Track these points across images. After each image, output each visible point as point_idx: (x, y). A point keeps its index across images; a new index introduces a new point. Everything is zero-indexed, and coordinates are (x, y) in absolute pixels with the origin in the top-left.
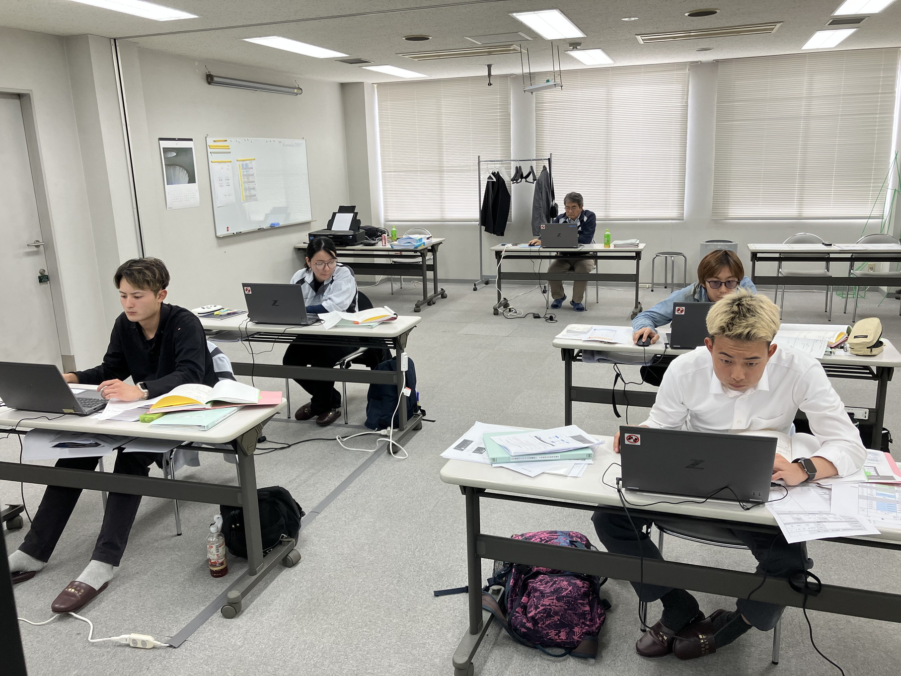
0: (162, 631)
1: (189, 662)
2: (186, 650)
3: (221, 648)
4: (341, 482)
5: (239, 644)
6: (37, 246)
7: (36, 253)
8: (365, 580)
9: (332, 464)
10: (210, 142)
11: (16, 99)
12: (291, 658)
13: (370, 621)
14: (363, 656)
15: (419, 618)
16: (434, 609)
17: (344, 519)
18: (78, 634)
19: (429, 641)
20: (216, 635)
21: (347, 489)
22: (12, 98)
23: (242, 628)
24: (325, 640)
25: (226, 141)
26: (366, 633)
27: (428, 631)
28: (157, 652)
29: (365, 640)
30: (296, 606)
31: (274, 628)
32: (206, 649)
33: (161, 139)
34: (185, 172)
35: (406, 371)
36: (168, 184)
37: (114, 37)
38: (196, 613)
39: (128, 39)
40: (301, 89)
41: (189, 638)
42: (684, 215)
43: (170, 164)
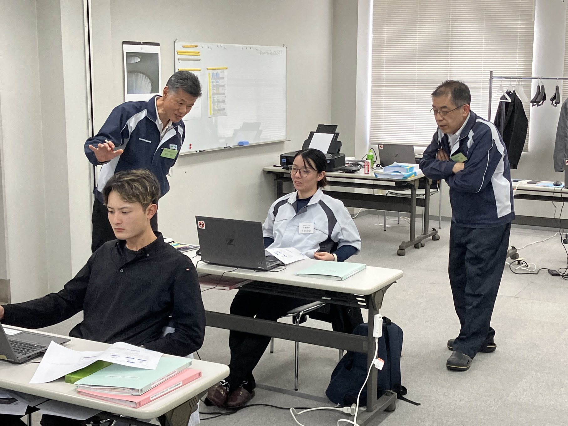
10: (179, 47)
25: (196, 46)
33: (125, 43)
34: (149, 80)
35: (379, 339)
36: (128, 93)
43: (133, 71)
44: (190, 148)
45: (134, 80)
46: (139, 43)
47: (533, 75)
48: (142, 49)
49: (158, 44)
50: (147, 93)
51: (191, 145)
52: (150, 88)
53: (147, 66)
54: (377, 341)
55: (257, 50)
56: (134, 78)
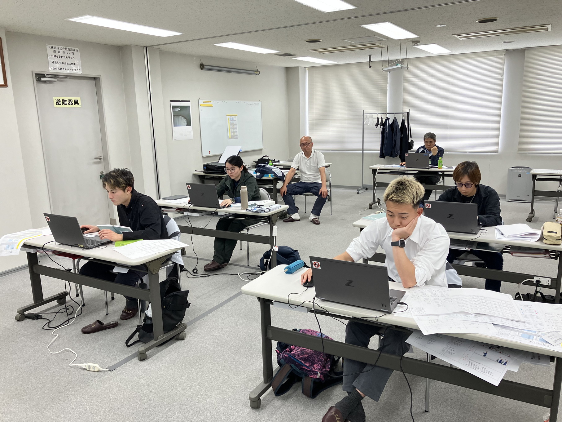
0: (106, 363)
1: (113, 380)
2: (114, 374)
3: (131, 375)
4: (230, 297)
5: (140, 374)
6: (100, 159)
7: (99, 163)
8: (219, 350)
9: (229, 287)
10: (201, 102)
11: (93, 80)
12: (163, 384)
13: (211, 372)
14: (199, 388)
15: (238, 373)
16: (248, 369)
17: (222, 317)
18: (67, 360)
19: (238, 386)
20: (131, 369)
21: (232, 301)
22: (92, 80)
23: (145, 366)
24: (184, 378)
25: (211, 102)
26: (206, 377)
27: (240, 380)
28: (99, 373)
29: (204, 381)
30: (177, 359)
31: (161, 369)
32: (123, 375)
33: (171, 101)
34: (185, 119)
36: (174, 126)
37: (145, 45)
38: (126, 356)
39: (154, 47)
40: (259, 72)
41: (117, 368)
42: (499, 150)
43: (176, 115)
44: (210, 153)
45: (177, 119)
46: (179, 101)
47: (388, 112)
48: (181, 104)
49: (189, 101)
50: (184, 126)
51: (210, 152)
52: (186, 123)
53: (184, 112)
54: (274, 238)
55: (245, 103)
56: (177, 118)
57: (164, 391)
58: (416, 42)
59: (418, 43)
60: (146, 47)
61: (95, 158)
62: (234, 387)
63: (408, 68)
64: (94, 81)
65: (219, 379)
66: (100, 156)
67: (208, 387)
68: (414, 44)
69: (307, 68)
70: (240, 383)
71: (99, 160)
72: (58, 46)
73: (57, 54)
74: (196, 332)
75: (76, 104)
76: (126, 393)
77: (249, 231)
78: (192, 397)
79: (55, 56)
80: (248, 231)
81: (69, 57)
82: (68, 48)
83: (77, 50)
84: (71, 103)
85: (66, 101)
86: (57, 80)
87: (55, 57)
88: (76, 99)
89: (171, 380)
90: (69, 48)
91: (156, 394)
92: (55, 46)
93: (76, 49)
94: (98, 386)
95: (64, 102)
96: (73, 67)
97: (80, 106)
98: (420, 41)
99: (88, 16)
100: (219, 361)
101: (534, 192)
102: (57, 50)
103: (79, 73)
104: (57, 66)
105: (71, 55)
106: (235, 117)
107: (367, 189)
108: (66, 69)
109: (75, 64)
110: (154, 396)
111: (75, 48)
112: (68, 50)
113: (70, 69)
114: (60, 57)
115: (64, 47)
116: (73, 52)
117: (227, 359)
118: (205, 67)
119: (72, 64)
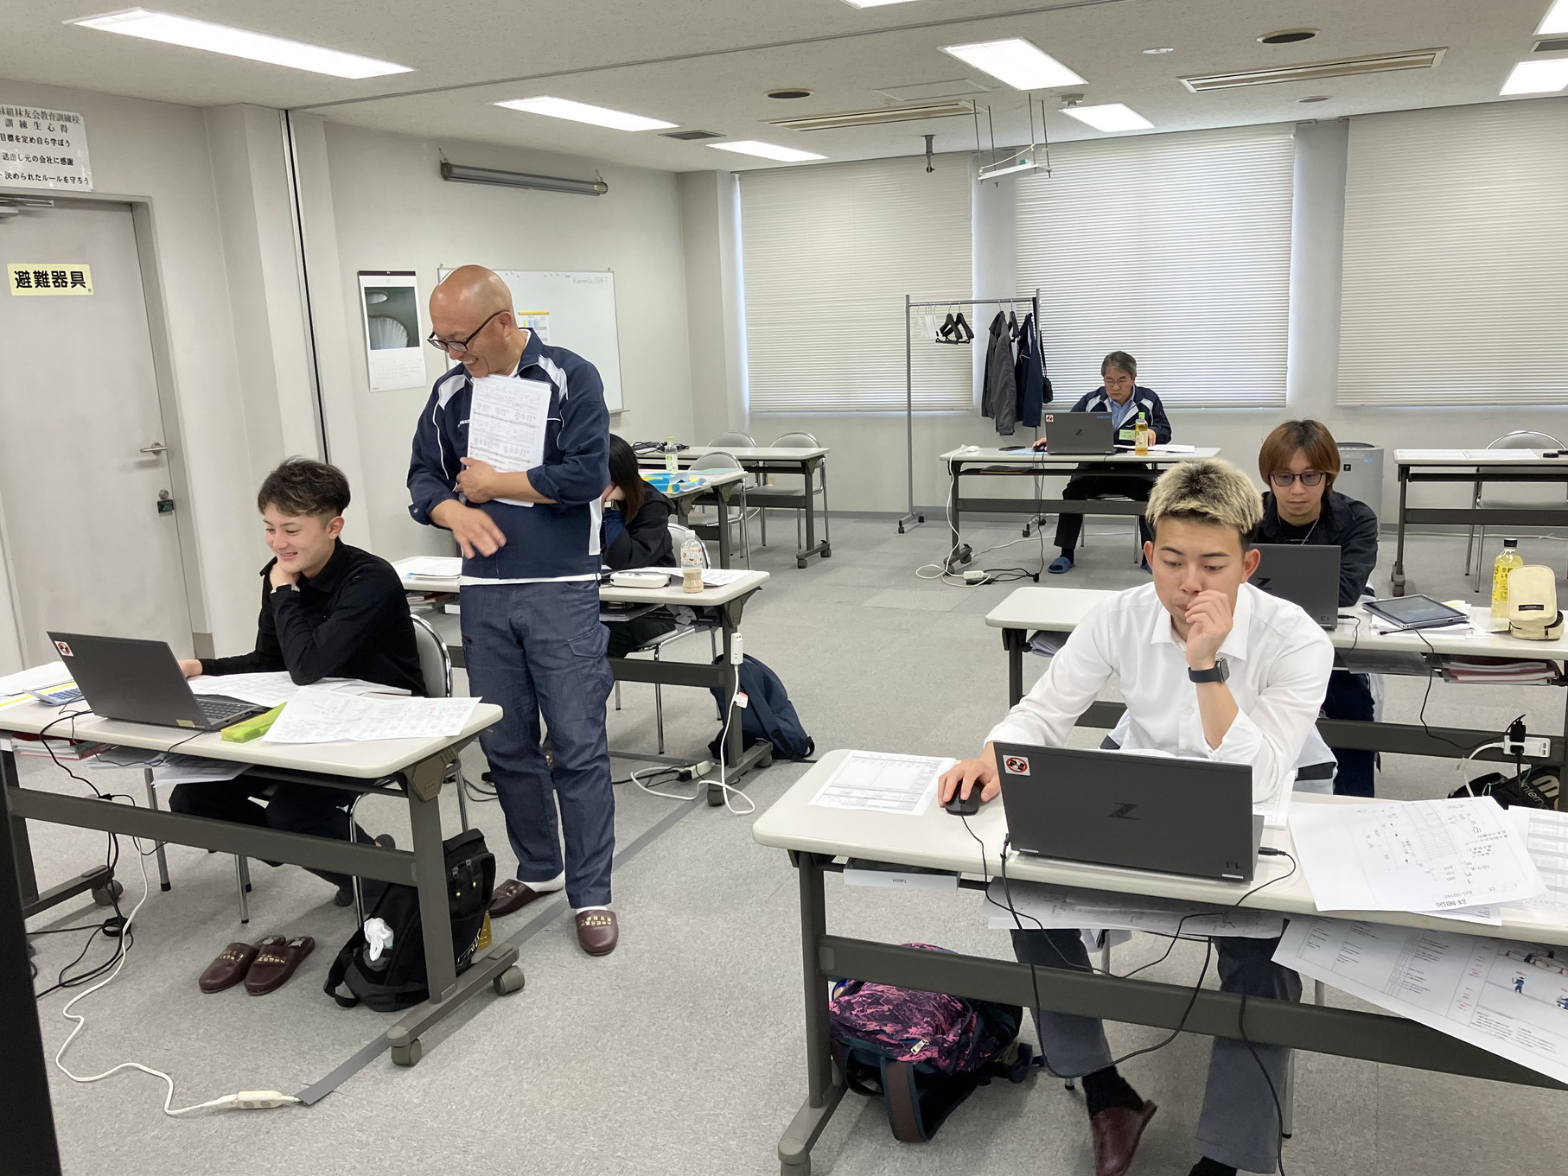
0: (297, 1075)
2: (331, 1106)
6: (157, 453)
7: (154, 464)
8: (636, 1009)
11: (126, 211)
22: (120, 210)
28: (284, 1111)
31: (476, 1079)
32: (362, 1107)
33: (362, 273)
34: (402, 327)
35: (740, 666)
36: (372, 349)
37: (285, 107)
38: (356, 1050)
39: (308, 110)
40: (606, 185)
41: (338, 1088)
42: (1287, 398)
43: (376, 315)
45: (380, 329)
46: (383, 273)
47: (974, 299)
48: (388, 281)
49: (413, 273)
50: (401, 347)
52: (405, 340)
53: (398, 306)
54: (736, 669)
55: (569, 276)
56: (379, 324)
57: (504, 1147)
58: (1072, 97)
59: (1077, 102)
60: (287, 111)
61: (142, 451)
62: (718, 1115)
63: (1049, 171)
64: (129, 215)
65: (663, 1095)
66: (158, 444)
67: (639, 1123)
68: (1067, 102)
69: (737, 175)
70: (730, 1104)
71: (153, 457)
72: (18, 108)
73: (16, 130)
74: (549, 961)
75: (78, 285)
76: (388, 1163)
77: (661, 653)
78: (597, 1158)
79: (12, 136)
80: (656, 653)
81: (52, 140)
82: (48, 111)
83: (76, 120)
84: (63, 282)
85: (46, 274)
86: (17, 212)
87: (12, 140)
88: (77, 268)
89: (518, 1109)
90: (54, 112)
91: (482, 1157)
92: (10, 107)
93: (74, 114)
94: (292, 1148)
95: (41, 278)
96: (66, 170)
97: (90, 290)
98: (1082, 95)
99: (140, 12)
100: (646, 1042)
101: (1405, 514)
102: (16, 120)
103: (85, 188)
104: (17, 166)
105: (58, 135)
106: (543, 319)
107: (921, 520)
108: (44, 176)
109: (70, 162)
110: (478, 1163)
111: (71, 114)
112: (48, 117)
113: (59, 177)
114: (25, 141)
115: (39, 110)
116: (64, 123)
117: (667, 1035)
118: (455, 170)
119: (63, 160)
